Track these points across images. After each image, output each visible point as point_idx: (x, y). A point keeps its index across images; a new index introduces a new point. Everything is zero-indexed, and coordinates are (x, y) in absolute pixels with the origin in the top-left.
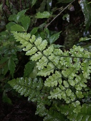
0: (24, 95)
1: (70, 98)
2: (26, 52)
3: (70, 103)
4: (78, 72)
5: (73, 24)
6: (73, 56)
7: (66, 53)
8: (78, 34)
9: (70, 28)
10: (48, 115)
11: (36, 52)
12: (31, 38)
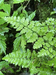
0: (18, 65)
1: (53, 54)
2: (16, 29)
3: (54, 57)
4: (54, 35)
5: (43, 2)
6: (48, 25)
7: (43, 24)
8: (49, 10)
9: (42, 6)
10: (40, 71)
11: (23, 28)
12: (17, 19)
